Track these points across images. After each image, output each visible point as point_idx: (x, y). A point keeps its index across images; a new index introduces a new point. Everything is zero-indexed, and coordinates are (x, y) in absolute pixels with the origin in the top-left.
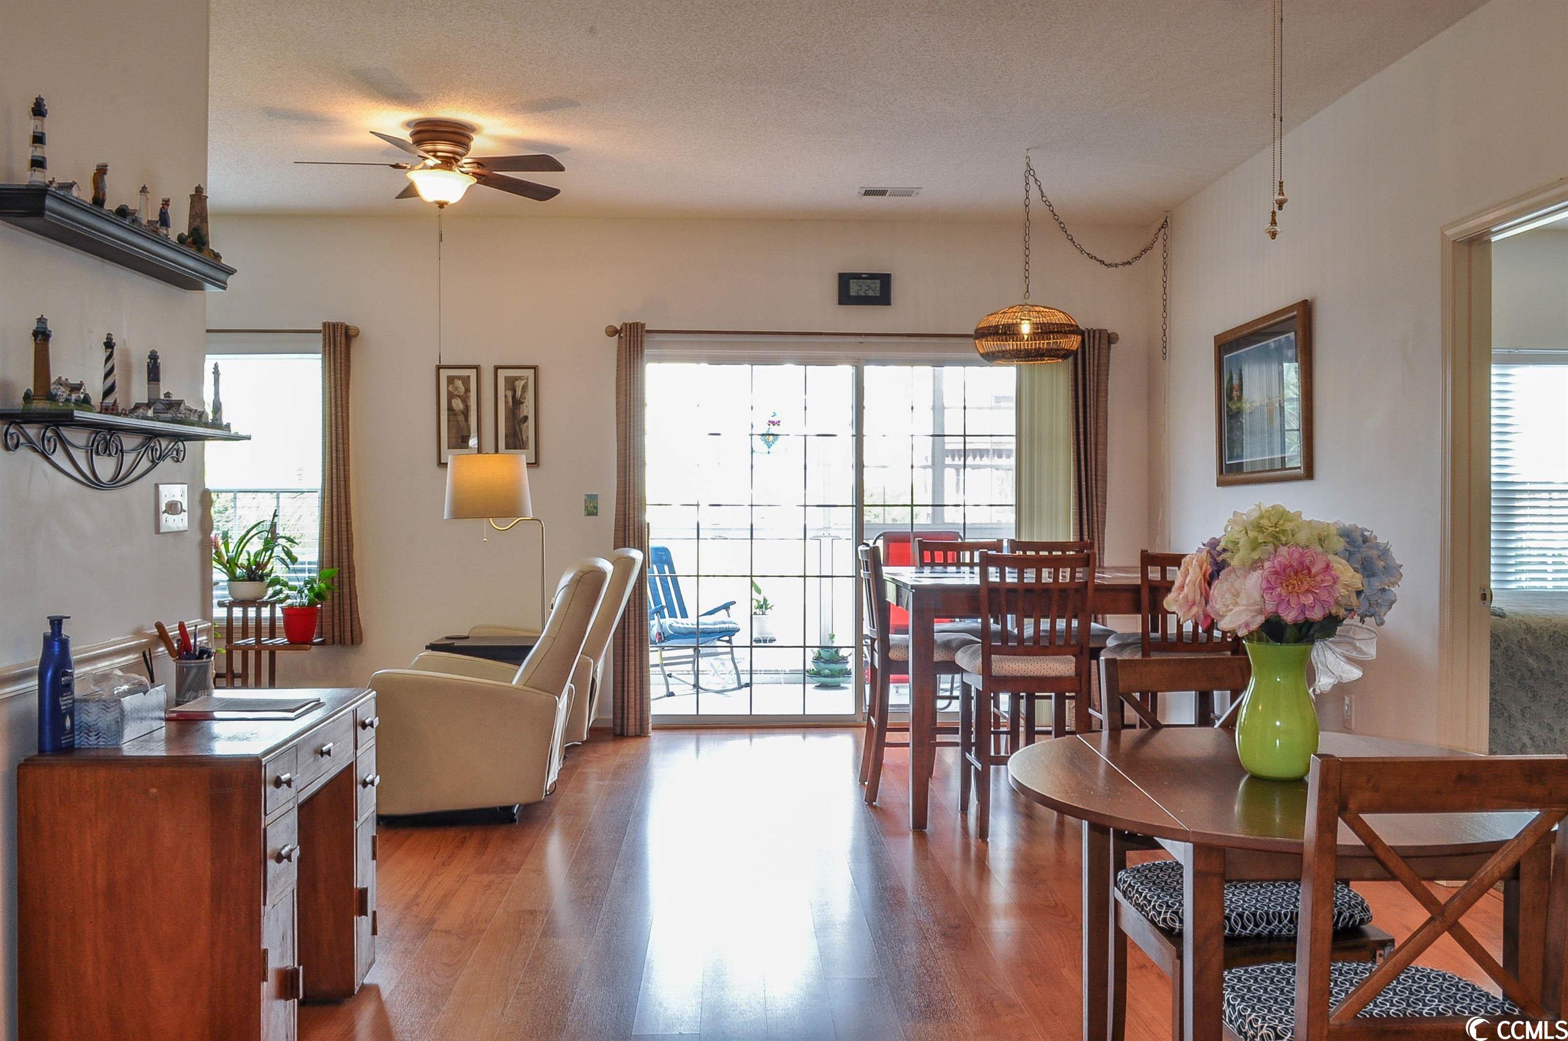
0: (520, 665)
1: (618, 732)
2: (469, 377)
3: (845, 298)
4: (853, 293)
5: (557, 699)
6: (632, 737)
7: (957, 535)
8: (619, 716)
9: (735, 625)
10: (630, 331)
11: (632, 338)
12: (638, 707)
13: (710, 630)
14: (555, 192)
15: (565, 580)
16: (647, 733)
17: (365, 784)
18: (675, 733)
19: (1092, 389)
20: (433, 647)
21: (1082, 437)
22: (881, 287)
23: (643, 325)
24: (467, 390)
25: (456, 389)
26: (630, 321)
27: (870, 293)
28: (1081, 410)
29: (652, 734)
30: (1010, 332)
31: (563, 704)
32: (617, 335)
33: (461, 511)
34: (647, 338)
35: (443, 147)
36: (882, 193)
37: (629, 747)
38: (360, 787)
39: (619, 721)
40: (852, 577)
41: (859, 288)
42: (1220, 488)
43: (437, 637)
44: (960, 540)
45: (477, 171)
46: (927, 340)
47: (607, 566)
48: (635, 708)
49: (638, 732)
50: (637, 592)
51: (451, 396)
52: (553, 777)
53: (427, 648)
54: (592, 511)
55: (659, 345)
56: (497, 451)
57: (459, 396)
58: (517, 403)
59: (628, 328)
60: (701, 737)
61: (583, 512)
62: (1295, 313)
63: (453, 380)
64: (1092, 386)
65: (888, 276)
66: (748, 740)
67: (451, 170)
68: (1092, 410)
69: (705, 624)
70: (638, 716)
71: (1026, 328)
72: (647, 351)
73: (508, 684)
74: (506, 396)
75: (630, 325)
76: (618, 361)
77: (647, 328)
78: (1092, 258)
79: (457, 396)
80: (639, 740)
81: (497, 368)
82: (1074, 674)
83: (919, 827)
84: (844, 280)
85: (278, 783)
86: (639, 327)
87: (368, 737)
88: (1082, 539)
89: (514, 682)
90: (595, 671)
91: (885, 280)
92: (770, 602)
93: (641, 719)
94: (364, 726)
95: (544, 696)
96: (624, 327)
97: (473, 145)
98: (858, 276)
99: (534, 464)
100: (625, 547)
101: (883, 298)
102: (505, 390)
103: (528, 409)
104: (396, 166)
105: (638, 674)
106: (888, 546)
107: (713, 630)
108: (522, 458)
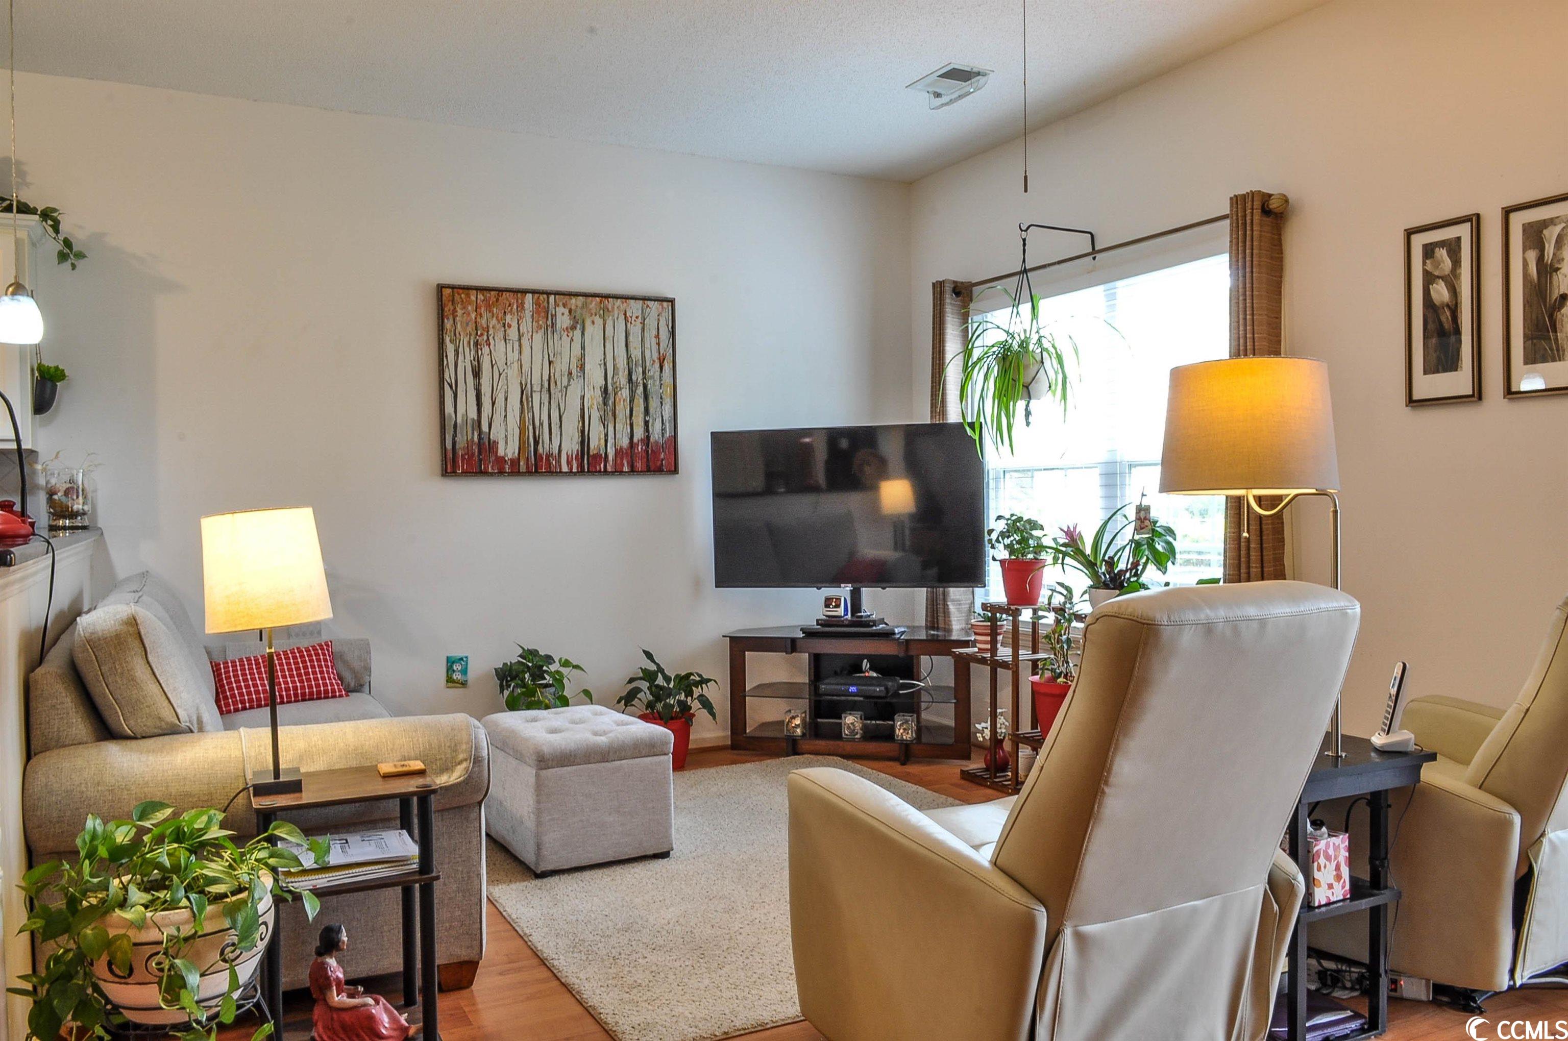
2: (1459, 239)
24: (1457, 262)
25: (1437, 265)
51: (1429, 279)
57: (1442, 278)
63: (1433, 252)
79: (1438, 277)
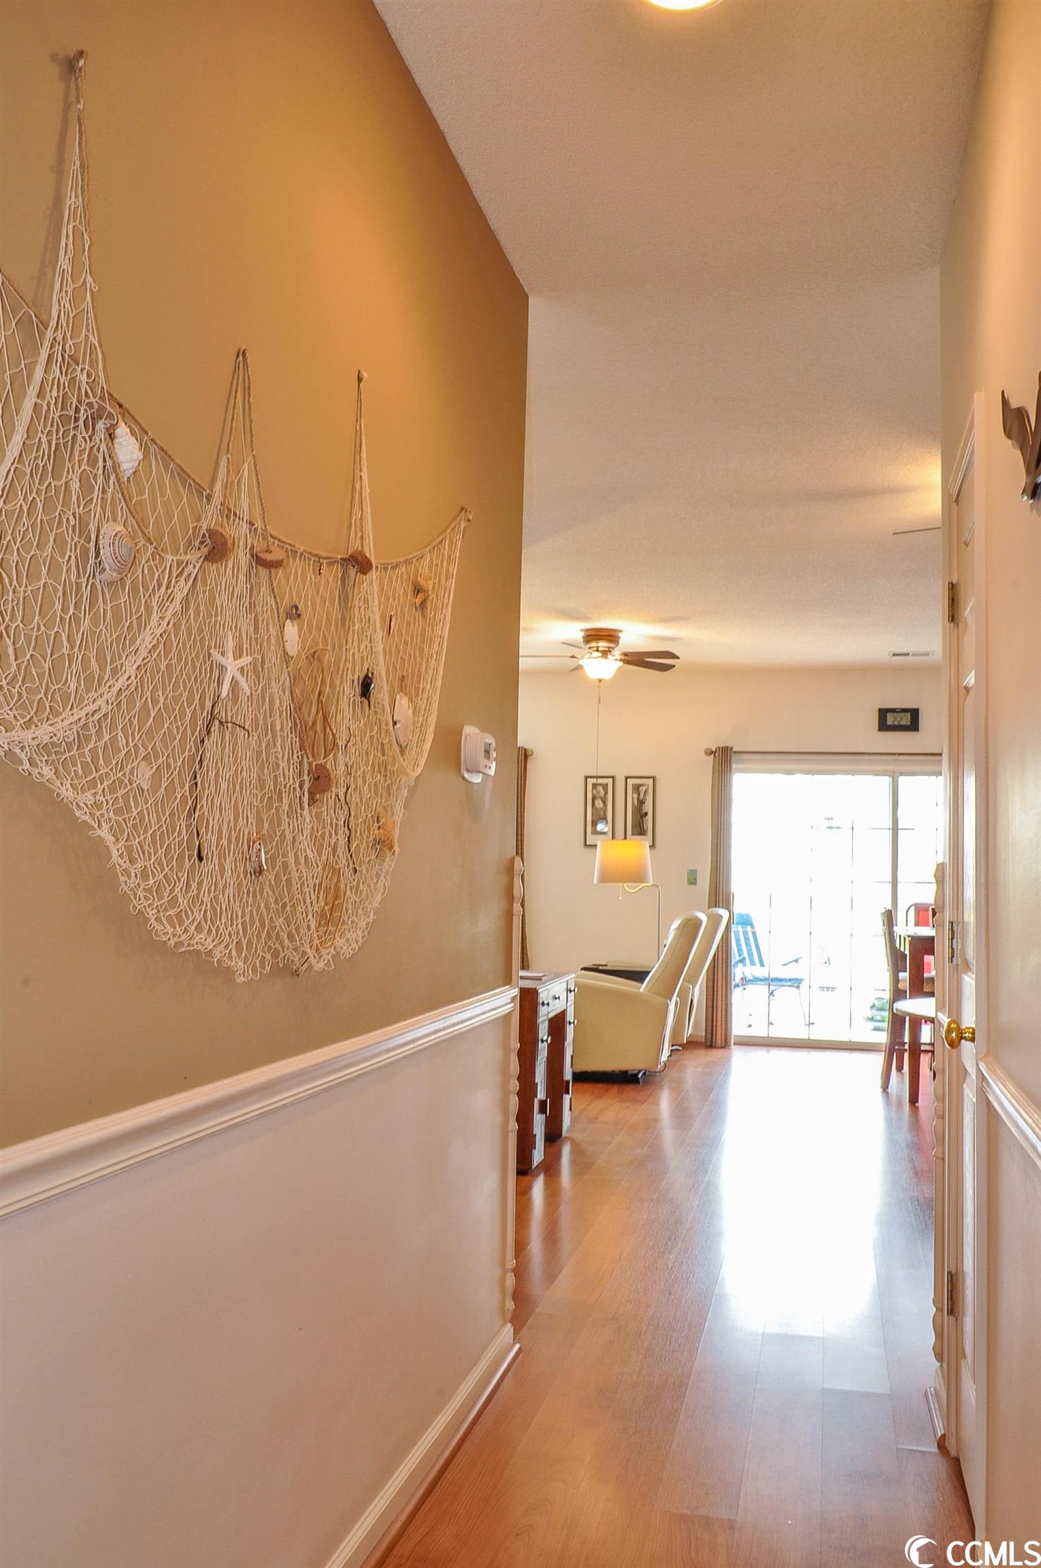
0: (642, 983)
1: (709, 1044)
3: (883, 726)
4: (889, 722)
5: (669, 1002)
6: (718, 1048)
8: (710, 1032)
10: (722, 752)
11: (724, 757)
12: (723, 1027)
13: (783, 978)
14: (674, 666)
15: (676, 924)
16: (730, 1045)
17: (570, 1023)
18: (750, 1048)
20: (585, 969)
22: (911, 717)
23: (732, 748)
24: (606, 793)
25: (598, 792)
26: (722, 745)
27: (903, 723)
29: (733, 1046)
31: (672, 1007)
32: (713, 755)
33: (606, 878)
34: (734, 757)
35: (603, 645)
36: (908, 654)
37: (716, 1054)
38: (568, 1025)
39: (709, 1036)
41: (894, 719)
43: (589, 964)
45: (623, 658)
47: (703, 917)
48: (721, 1028)
49: (723, 1045)
50: (724, 941)
51: (594, 798)
52: (664, 1058)
53: (582, 969)
54: (692, 881)
55: (743, 761)
56: (625, 838)
57: (600, 798)
58: (641, 803)
59: (721, 750)
61: (686, 881)
65: (917, 710)
67: (606, 658)
69: (779, 973)
70: (723, 1034)
72: (734, 766)
73: (636, 990)
74: (633, 798)
75: (722, 748)
76: (713, 773)
77: (734, 750)
80: (723, 1050)
81: (627, 778)
83: (913, 1101)
84: (883, 713)
85: (543, 1004)
86: (729, 749)
87: (572, 996)
89: (642, 990)
90: (693, 994)
91: (914, 713)
93: (726, 1036)
94: (571, 991)
95: (661, 1000)
96: (718, 750)
97: (621, 641)
98: (893, 710)
99: (653, 846)
100: (716, 907)
101: (914, 726)
102: (633, 793)
103: (648, 807)
104: (573, 657)
105: (724, 1003)
107: (785, 978)
108: (646, 842)
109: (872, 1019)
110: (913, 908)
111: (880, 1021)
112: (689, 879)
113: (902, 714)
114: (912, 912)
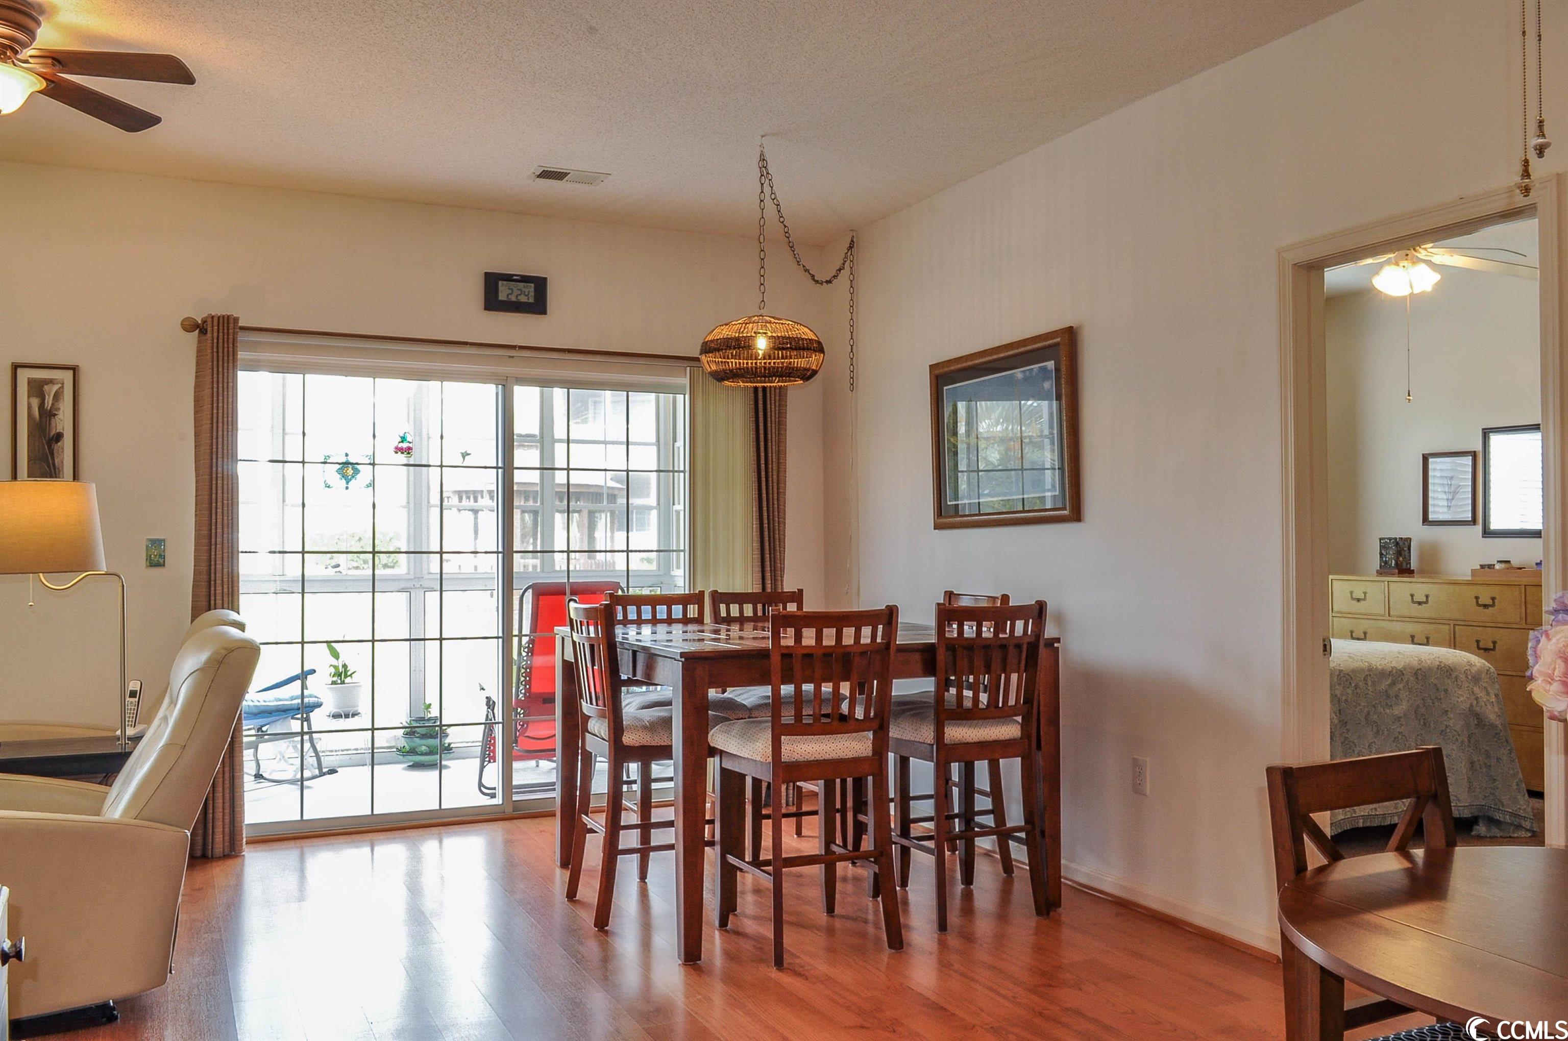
1: (200, 855)
3: (493, 303)
4: (502, 296)
7: (617, 586)
8: (200, 831)
9: (316, 699)
10: (218, 327)
11: (221, 334)
12: (227, 817)
13: (286, 708)
16: (241, 850)
18: (275, 847)
19: (773, 420)
21: (763, 474)
22: (536, 290)
23: (236, 320)
26: (220, 313)
27: (523, 299)
28: (762, 443)
29: (245, 850)
30: (741, 345)
32: (198, 330)
34: (242, 339)
36: (559, 176)
39: (199, 839)
40: (498, 638)
41: (510, 292)
42: (937, 531)
44: (620, 593)
46: (590, 358)
48: (223, 819)
49: (228, 851)
54: (156, 561)
55: (254, 346)
56: (14, 482)
58: (46, 414)
59: (215, 323)
60: (307, 851)
61: (143, 562)
62: (1059, 339)
64: (773, 418)
65: (544, 280)
66: (367, 850)
68: (774, 444)
69: (280, 700)
70: (227, 830)
71: (762, 344)
72: (241, 355)
74: (29, 406)
75: (219, 317)
76: (198, 364)
77: (240, 324)
78: (806, 271)
80: (230, 862)
81: (16, 367)
82: (870, 754)
84: (492, 281)
86: (231, 321)
88: (764, 588)
89: (116, 814)
91: (540, 284)
92: (351, 669)
93: (232, 832)
96: (208, 323)
98: (508, 278)
101: (538, 306)
102: (29, 397)
103: (62, 423)
105: (227, 774)
106: (538, 600)
107: (289, 707)
109: (413, 752)
110: (530, 591)
111: (426, 754)
112: (149, 558)
113: (521, 285)
114: (529, 595)
